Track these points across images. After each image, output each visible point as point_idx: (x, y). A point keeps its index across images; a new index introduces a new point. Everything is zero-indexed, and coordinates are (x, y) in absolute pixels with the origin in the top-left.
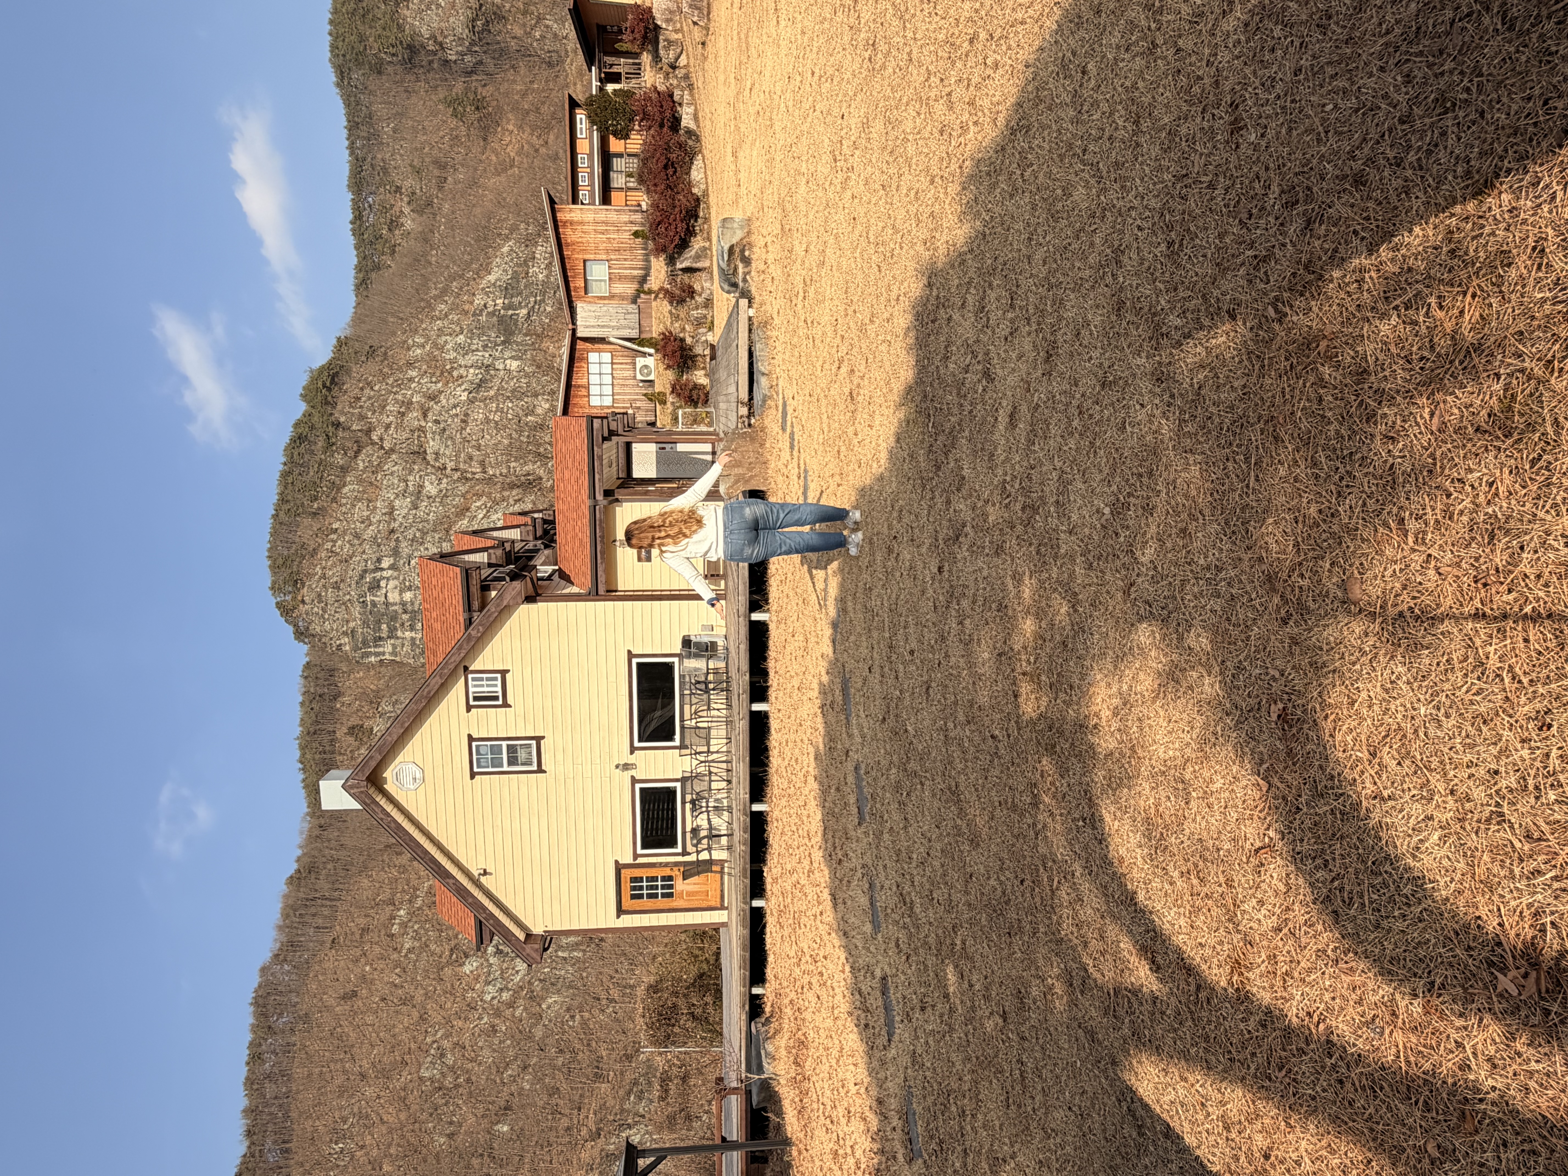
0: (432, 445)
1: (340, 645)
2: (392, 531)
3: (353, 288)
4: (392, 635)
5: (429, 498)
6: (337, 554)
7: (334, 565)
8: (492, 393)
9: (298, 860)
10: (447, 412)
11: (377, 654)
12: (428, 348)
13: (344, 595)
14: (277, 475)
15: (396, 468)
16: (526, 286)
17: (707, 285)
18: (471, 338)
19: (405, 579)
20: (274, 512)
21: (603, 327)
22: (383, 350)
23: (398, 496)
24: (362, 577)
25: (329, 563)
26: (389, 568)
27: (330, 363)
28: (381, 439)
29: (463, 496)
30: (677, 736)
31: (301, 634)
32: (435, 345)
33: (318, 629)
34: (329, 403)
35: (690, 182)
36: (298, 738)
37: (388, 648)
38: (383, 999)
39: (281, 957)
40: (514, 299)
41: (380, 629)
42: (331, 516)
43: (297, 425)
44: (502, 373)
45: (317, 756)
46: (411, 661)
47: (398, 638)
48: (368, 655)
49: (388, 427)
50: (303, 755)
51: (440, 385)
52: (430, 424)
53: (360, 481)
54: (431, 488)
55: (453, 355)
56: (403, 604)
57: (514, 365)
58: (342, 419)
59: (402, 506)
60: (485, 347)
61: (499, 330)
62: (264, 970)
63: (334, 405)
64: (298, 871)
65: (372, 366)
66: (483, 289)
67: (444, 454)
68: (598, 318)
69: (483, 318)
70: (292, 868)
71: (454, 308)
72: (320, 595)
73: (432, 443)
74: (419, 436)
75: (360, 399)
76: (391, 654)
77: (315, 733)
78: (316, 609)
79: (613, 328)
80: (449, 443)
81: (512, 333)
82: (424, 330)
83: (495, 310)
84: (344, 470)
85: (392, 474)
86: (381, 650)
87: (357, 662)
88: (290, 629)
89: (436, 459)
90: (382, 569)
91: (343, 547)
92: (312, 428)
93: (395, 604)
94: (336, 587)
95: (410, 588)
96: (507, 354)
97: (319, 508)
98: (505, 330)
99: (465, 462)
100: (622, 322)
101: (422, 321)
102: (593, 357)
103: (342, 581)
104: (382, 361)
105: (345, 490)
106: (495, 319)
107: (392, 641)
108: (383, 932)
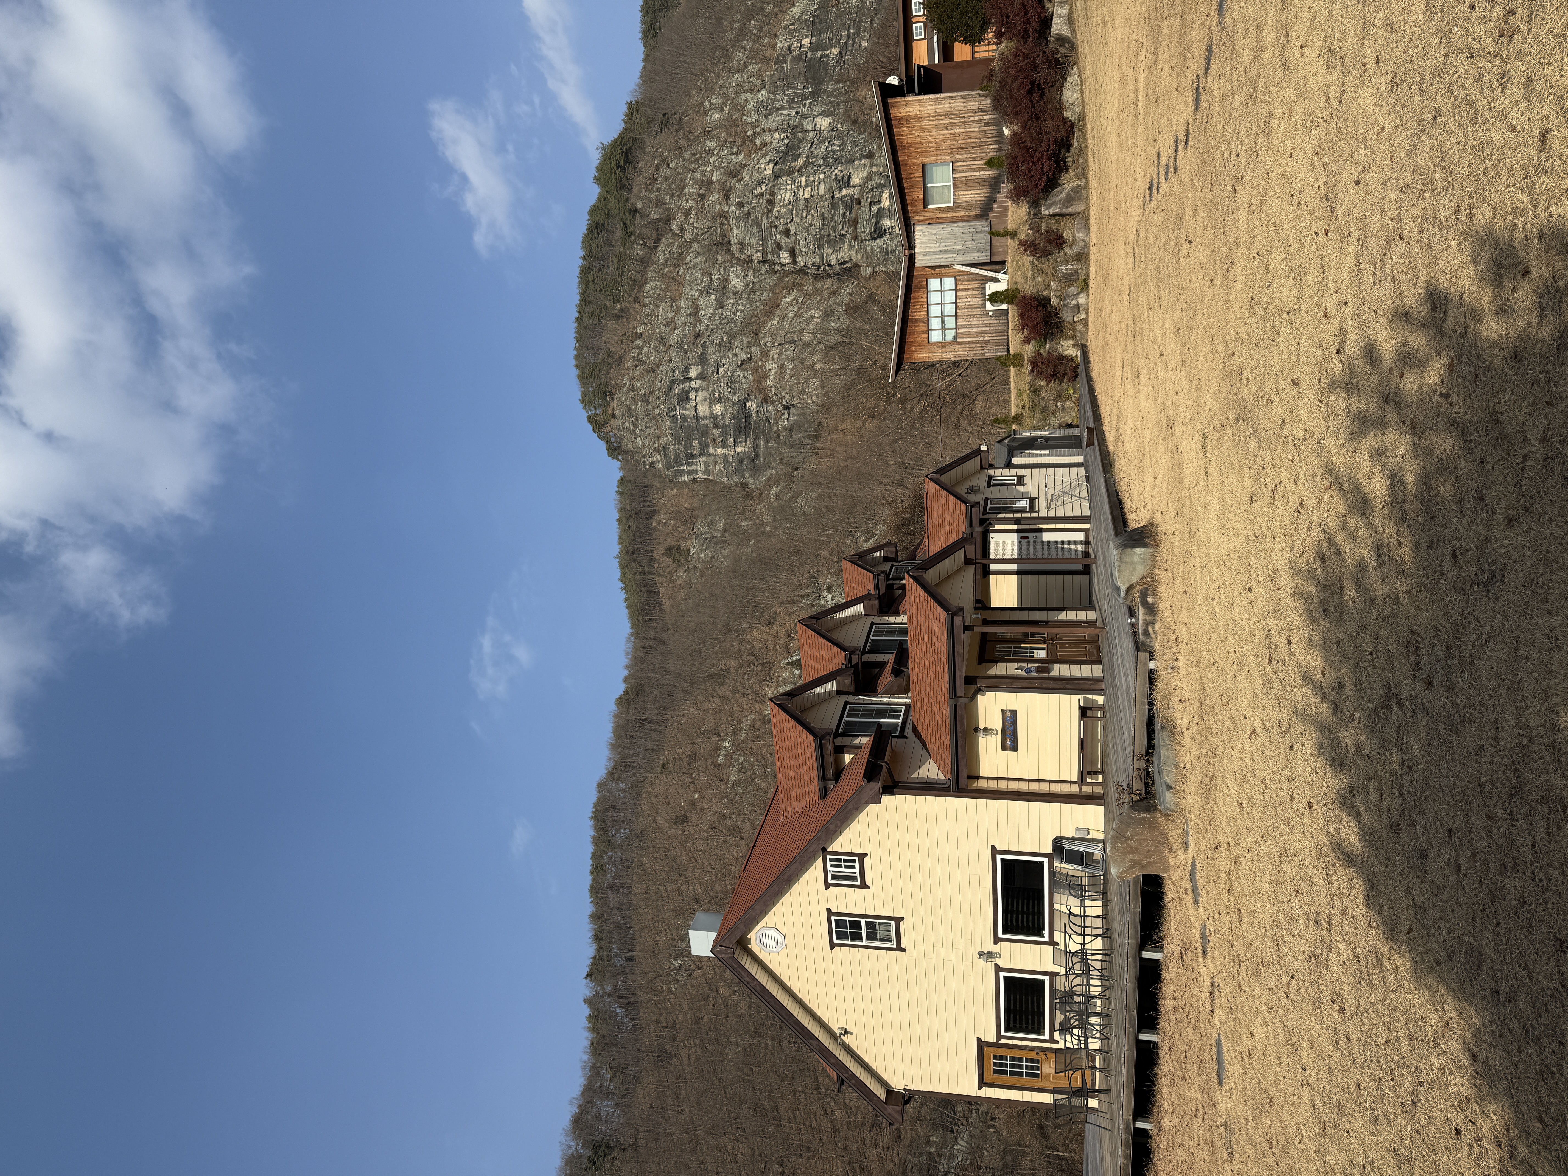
0: (736, 234)
1: (653, 463)
2: (698, 335)
3: (640, 36)
4: (703, 452)
5: (735, 294)
6: (644, 363)
7: (641, 376)
8: (801, 161)
9: (626, 680)
10: (751, 191)
11: (690, 473)
12: (726, 110)
13: (654, 409)
14: (577, 271)
15: (698, 260)
16: (836, 17)
17: (1080, 235)
18: (775, 94)
19: (714, 390)
20: (577, 315)
21: (946, 252)
22: (677, 116)
23: (701, 292)
24: (670, 389)
25: (637, 373)
26: (697, 378)
27: (622, 136)
28: (682, 229)
29: (772, 289)
30: (1046, 932)
31: (614, 450)
32: (735, 105)
33: (630, 446)
34: (624, 186)
35: (1060, 103)
36: (617, 557)
37: (701, 467)
38: (713, 828)
39: (616, 776)
40: (823, 36)
41: (691, 446)
42: (635, 319)
43: (593, 211)
44: (811, 134)
45: (637, 577)
46: (724, 480)
47: (710, 455)
48: (681, 473)
49: (688, 214)
50: (623, 574)
51: (741, 156)
52: (733, 208)
53: (662, 277)
54: (736, 283)
55: (755, 117)
56: (713, 417)
57: (824, 123)
58: (639, 205)
59: (707, 303)
60: (791, 102)
61: (806, 78)
62: (601, 785)
63: (629, 188)
64: (626, 693)
65: (667, 138)
66: (786, 27)
67: (749, 244)
68: (940, 241)
69: (788, 66)
70: (620, 688)
71: (754, 55)
72: (629, 409)
73: (736, 231)
74: (722, 224)
75: (656, 180)
76: (704, 472)
77: (633, 553)
78: (627, 424)
79: (958, 252)
80: (755, 229)
81: (822, 82)
82: (721, 87)
83: (801, 54)
84: (645, 262)
85: (694, 267)
86: (693, 468)
87: (671, 481)
88: (602, 445)
89: (741, 251)
90: (691, 379)
91: (649, 353)
92: (608, 214)
93: (705, 418)
94: (645, 399)
95: (719, 400)
96: (816, 110)
97: (622, 310)
98: (814, 79)
99: (772, 251)
100: (970, 244)
101: (718, 77)
102: (934, 284)
103: (651, 393)
104: (677, 131)
105: (648, 287)
106: (801, 64)
107: (704, 458)
108: (709, 761)
